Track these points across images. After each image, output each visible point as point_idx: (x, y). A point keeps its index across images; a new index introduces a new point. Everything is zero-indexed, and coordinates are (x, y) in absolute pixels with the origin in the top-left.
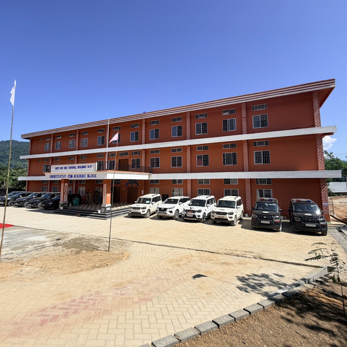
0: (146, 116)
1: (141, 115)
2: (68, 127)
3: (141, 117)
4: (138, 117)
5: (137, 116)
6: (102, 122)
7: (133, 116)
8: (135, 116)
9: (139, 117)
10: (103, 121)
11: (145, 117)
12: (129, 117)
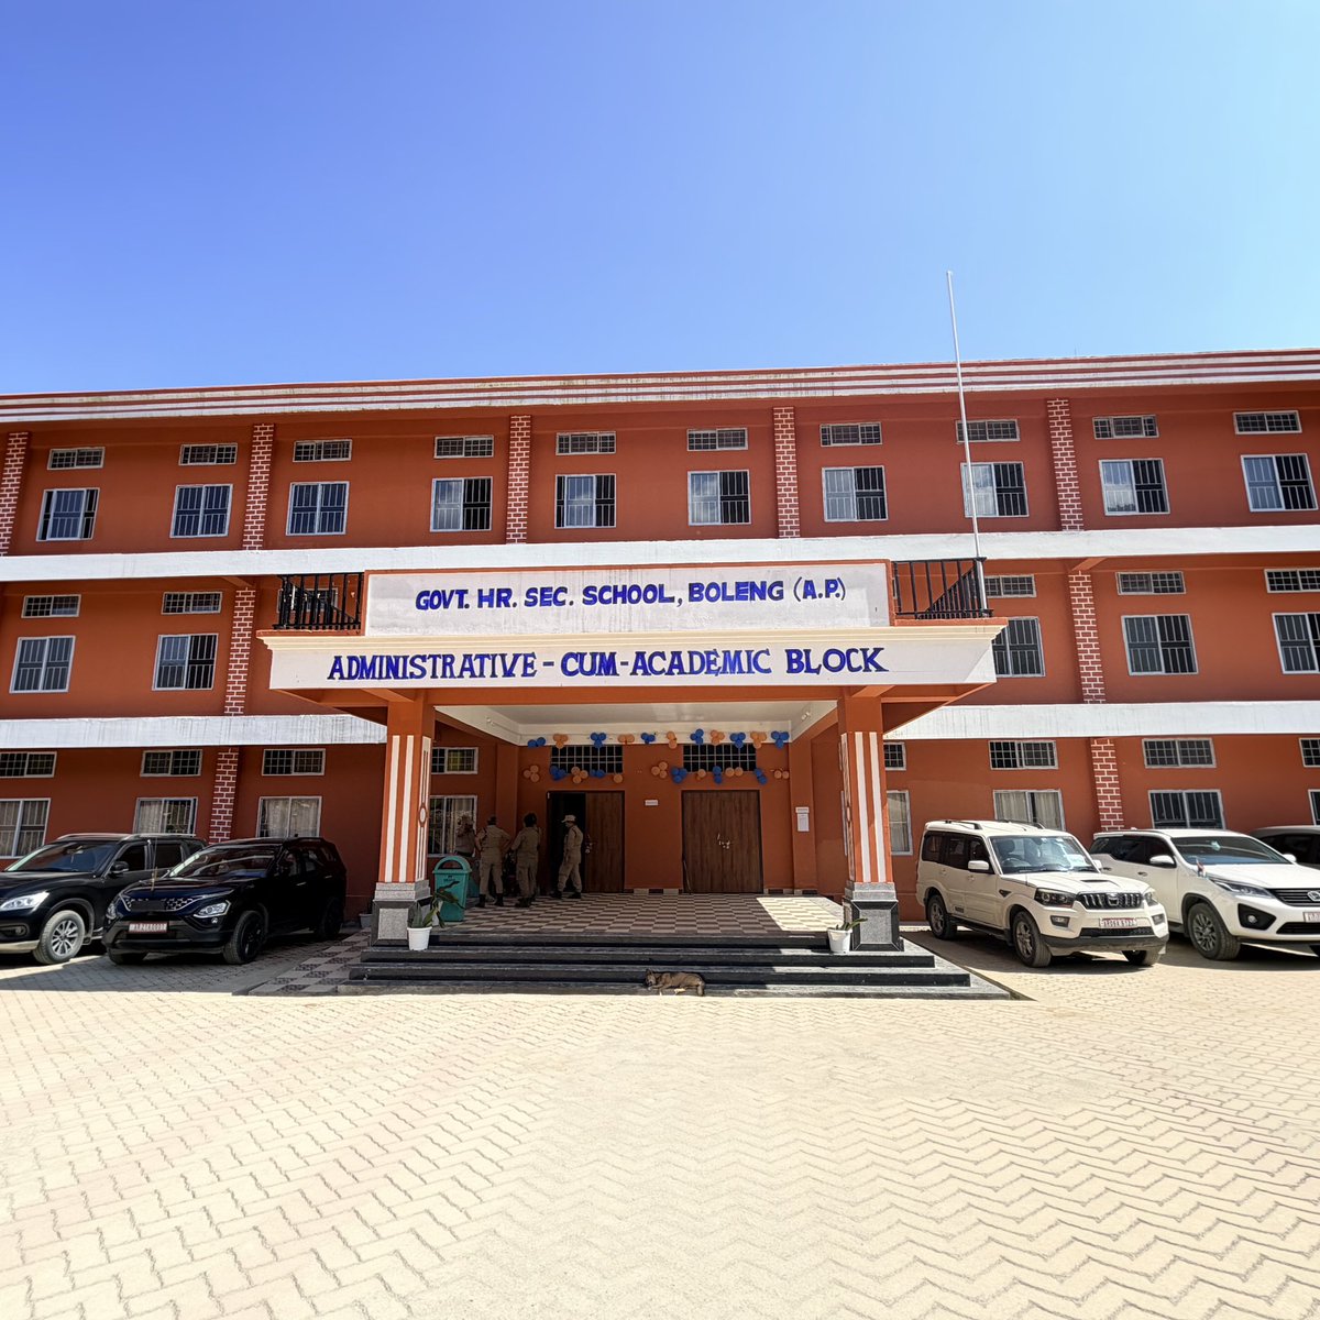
0: (836, 384)
1: (802, 376)
2: (207, 395)
3: (803, 385)
4: (783, 386)
5: (772, 377)
6: (506, 385)
7: (746, 378)
8: (764, 377)
9: (791, 385)
10: (514, 384)
11: (833, 388)
12: (715, 379)
